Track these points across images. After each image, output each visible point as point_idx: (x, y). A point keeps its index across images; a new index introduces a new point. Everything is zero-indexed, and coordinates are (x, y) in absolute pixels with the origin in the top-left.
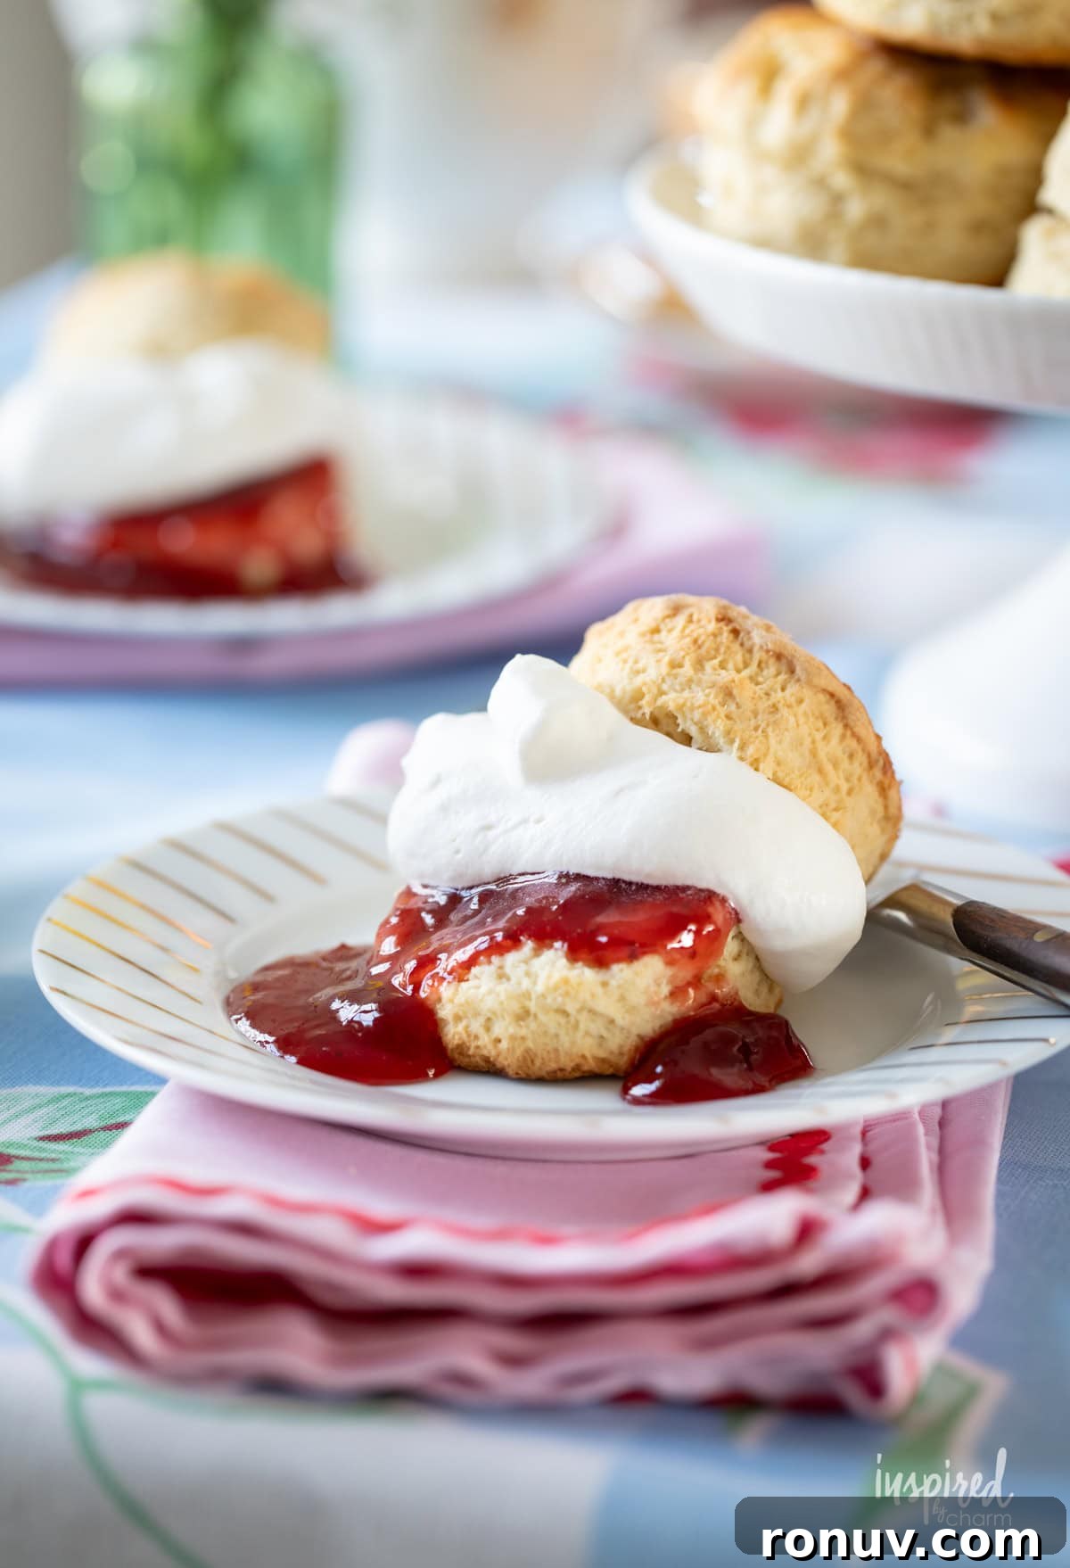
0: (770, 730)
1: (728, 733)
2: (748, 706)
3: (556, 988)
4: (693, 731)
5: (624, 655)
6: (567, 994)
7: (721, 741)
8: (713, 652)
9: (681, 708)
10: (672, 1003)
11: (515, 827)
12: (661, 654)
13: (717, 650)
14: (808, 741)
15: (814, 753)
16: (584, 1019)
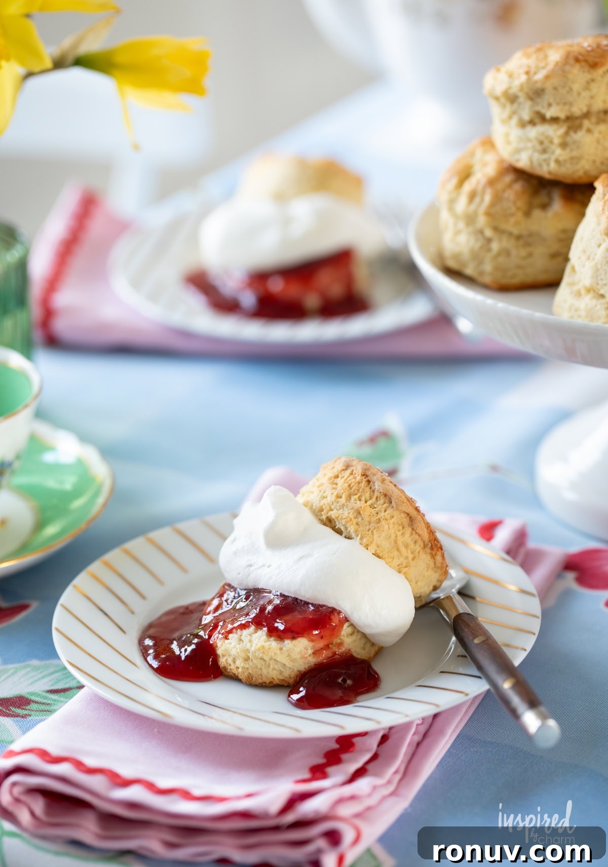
0: (375, 531)
1: (356, 531)
2: (367, 519)
3: (259, 650)
4: (342, 528)
5: (320, 488)
6: (264, 653)
7: (353, 535)
8: (356, 491)
9: (337, 518)
10: (313, 658)
11: (260, 568)
12: (334, 490)
13: (358, 490)
14: (393, 537)
15: (396, 542)
16: (272, 662)
